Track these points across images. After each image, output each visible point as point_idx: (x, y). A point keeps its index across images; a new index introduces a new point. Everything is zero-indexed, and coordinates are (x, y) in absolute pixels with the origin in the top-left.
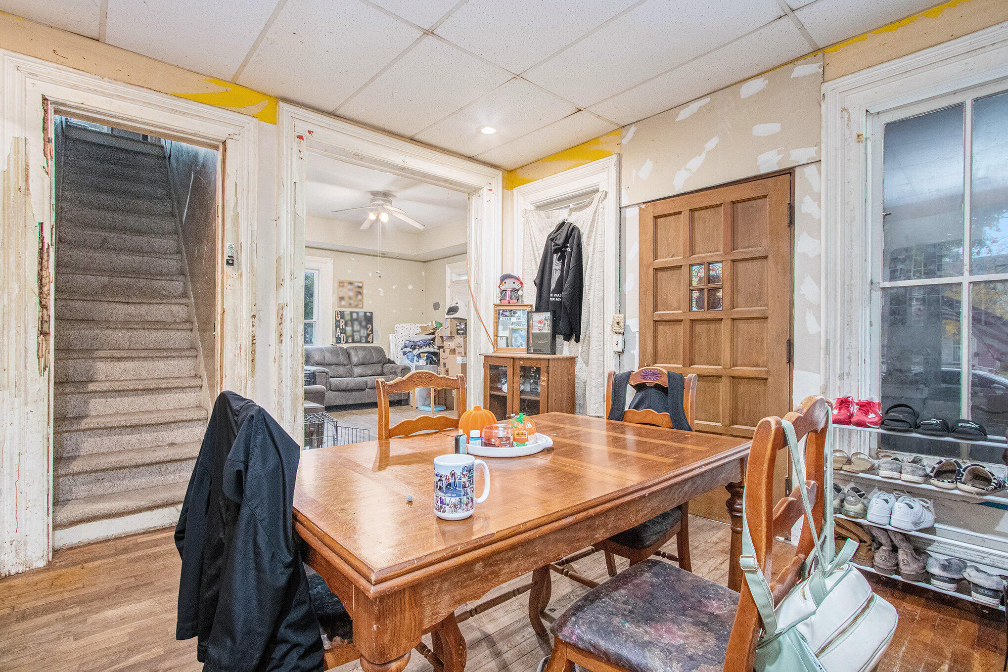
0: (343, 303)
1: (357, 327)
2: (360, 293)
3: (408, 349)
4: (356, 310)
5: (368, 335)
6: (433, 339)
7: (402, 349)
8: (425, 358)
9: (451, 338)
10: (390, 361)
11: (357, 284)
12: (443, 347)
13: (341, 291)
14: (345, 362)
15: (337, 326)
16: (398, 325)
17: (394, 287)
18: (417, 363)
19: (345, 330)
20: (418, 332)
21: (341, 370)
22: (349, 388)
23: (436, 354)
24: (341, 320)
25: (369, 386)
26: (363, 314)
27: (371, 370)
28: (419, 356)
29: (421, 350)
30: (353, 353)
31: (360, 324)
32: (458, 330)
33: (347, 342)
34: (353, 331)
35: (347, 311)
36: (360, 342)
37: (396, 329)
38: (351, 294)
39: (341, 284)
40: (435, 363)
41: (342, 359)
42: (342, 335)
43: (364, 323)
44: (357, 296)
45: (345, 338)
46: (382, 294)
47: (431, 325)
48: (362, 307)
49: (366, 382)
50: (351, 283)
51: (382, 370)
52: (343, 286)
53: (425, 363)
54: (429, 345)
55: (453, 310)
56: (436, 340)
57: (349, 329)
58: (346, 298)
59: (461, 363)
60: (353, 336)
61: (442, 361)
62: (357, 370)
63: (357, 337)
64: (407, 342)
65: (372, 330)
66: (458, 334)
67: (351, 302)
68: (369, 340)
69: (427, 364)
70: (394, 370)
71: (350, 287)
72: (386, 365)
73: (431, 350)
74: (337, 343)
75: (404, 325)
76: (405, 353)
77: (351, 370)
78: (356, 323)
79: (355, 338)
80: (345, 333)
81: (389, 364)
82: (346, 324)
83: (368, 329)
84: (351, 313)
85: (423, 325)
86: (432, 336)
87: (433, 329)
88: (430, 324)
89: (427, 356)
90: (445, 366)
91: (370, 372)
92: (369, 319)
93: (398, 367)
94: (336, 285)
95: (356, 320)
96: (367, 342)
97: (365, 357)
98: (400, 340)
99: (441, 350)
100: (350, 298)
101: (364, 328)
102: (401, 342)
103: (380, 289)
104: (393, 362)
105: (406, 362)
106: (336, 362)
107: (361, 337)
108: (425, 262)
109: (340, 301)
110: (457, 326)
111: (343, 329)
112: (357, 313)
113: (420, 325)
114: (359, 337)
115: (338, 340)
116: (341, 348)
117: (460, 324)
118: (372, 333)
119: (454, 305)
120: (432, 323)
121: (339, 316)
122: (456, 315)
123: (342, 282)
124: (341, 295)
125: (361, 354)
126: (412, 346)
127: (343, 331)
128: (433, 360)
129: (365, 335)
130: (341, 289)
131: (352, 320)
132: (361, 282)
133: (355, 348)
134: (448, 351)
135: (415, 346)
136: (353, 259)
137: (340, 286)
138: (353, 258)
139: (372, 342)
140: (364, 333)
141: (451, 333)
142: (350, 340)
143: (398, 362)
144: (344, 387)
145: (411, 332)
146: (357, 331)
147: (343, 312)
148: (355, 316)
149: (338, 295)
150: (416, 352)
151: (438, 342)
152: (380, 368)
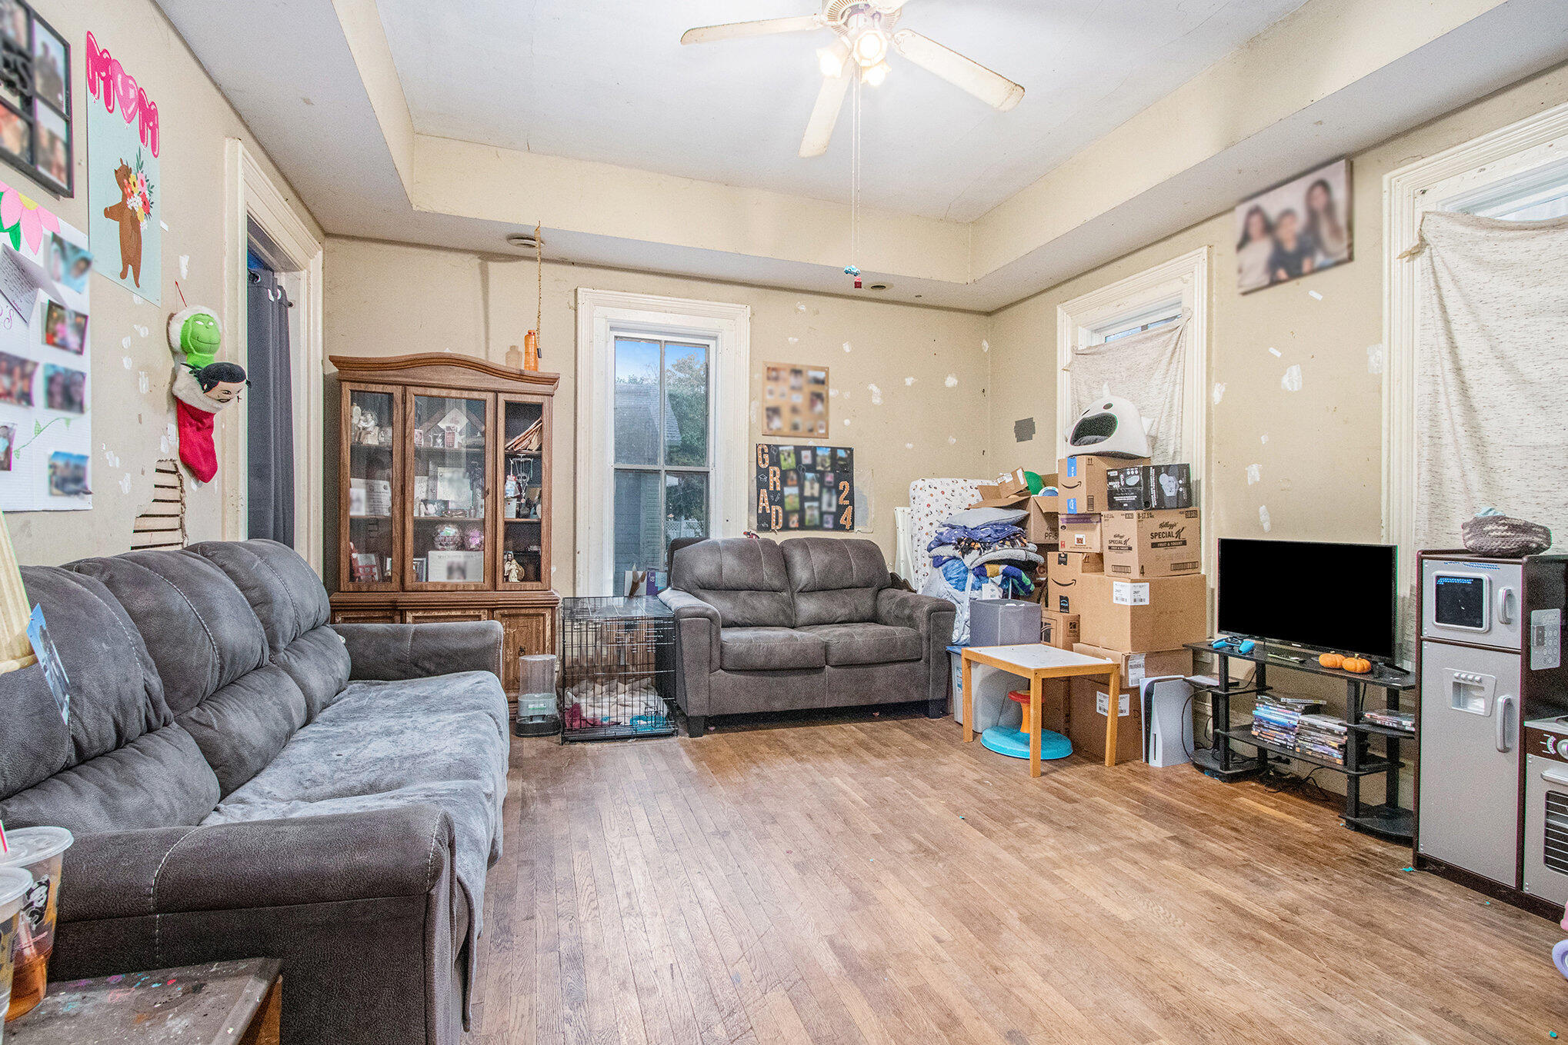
0: (777, 423)
1: (811, 489)
2: (818, 397)
3: (948, 551)
4: (811, 443)
5: (841, 509)
6: (1022, 523)
7: (930, 550)
8: (999, 579)
9: (1084, 519)
10: (896, 583)
11: (812, 374)
12: (1054, 547)
13: (771, 392)
14: (776, 583)
15: (761, 485)
16: (920, 483)
17: (909, 381)
18: (975, 594)
19: (783, 497)
20: (973, 501)
21: (764, 605)
22: (775, 662)
23: (1029, 566)
24: (771, 469)
25: (833, 660)
26: (827, 453)
27: (845, 604)
28: (981, 572)
29: (989, 555)
30: (797, 558)
31: (821, 480)
32: (1112, 493)
33: (786, 527)
34: (803, 499)
35: (788, 444)
36: (819, 527)
37: (912, 493)
38: (799, 399)
39: (773, 373)
40: (1029, 595)
41: (768, 574)
42: (774, 508)
43: (829, 478)
44: (812, 404)
45: (781, 515)
46: (877, 401)
47: (1012, 480)
48: (826, 436)
49: (826, 647)
50: (797, 372)
51: (875, 608)
52: (776, 379)
53: (998, 594)
54: (1011, 539)
55: (1097, 426)
56: (1032, 524)
57: (791, 491)
58: (786, 412)
59: (1129, 603)
60: (801, 511)
61: (1054, 592)
62: (808, 607)
63: (812, 513)
64: (943, 530)
65: (851, 497)
66: (1113, 505)
67: (798, 419)
68: (842, 521)
69: (1005, 596)
70: (907, 612)
71: (793, 380)
72: (884, 594)
73: (1018, 554)
74: (760, 529)
75: (936, 482)
76: (938, 562)
77: (792, 605)
78: (810, 475)
79: (807, 517)
80: (781, 503)
81: (892, 591)
82: (784, 481)
83: (839, 493)
84: (798, 450)
85: (985, 483)
86: (1019, 514)
87: (1020, 493)
88: (1008, 479)
89: (1004, 573)
90: (1065, 608)
91: (841, 612)
92: (842, 466)
93: (918, 604)
94: (760, 375)
95: (811, 468)
96: (838, 527)
97: (828, 569)
98: (926, 522)
99: (1052, 556)
100: (795, 410)
101: (829, 489)
102: (927, 528)
103: (873, 388)
104: (905, 585)
105: (940, 587)
106: (750, 582)
107: (822, 514)
108: (988, 314)
109: (769, 418)
110: (1110, 479)
111: (775, 492)
112: (813, 450)
113: (978, 483)
114: (816, 513)
115: (764, 521)
116: (769, 544)
117: (1120, 471)
118: (852, 503)
119: (1096, 410)
120: (1014, 474)
121: (766, 457)
122: (1106, 445)
123: (774, 369)
124: (772, 401)
125: (819, 559)
126: (960, 541)
127: (777, 498)
128: (1023, 585)
129: (833, 509)
130: (771, 385)
131: (800, 469)
132: (822, 369)
133: (803, 544)
134: (1076, 561)
135: (970, 541)
136: (803, 308)
137: (769, 378)
138: (803, 304)
139: (852, 528)
140: (830, 503)
141: (1091, 502)
142: (794, 520)
143: (918, 584)
144: (760, 662)
145: (955, 502)
146: (812, 499)
147: (777, 446)
148: (806, 457)
149: (764, 400)
150: (972, 559)
151: (1037, 530)
152: (870, 602)
